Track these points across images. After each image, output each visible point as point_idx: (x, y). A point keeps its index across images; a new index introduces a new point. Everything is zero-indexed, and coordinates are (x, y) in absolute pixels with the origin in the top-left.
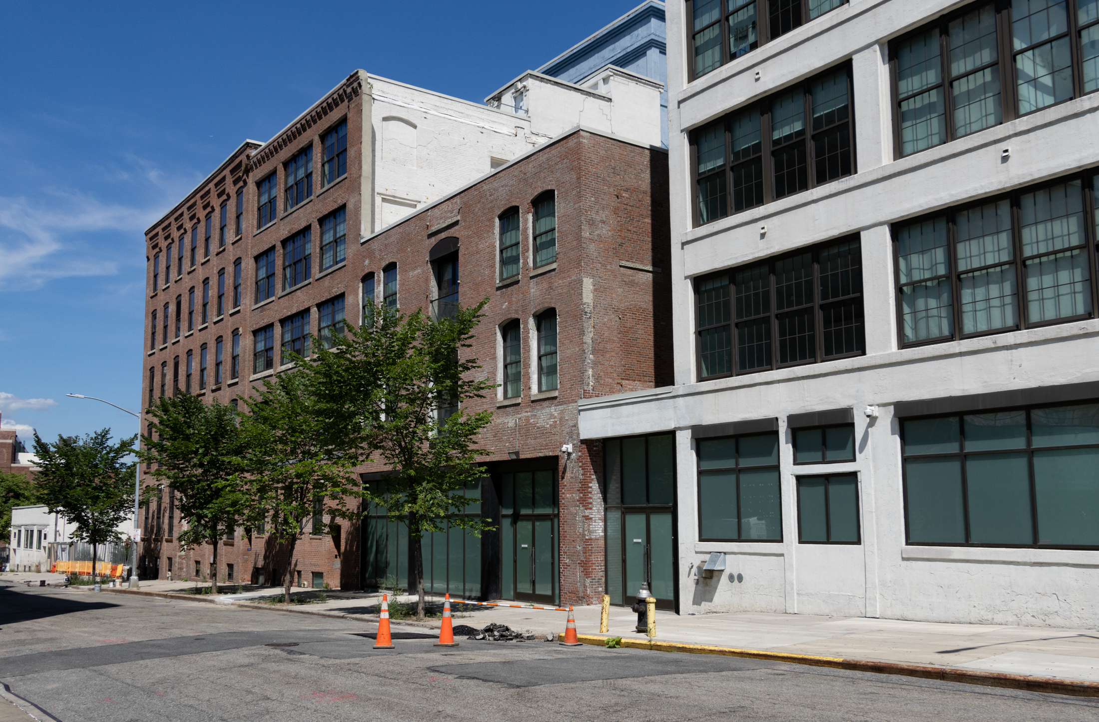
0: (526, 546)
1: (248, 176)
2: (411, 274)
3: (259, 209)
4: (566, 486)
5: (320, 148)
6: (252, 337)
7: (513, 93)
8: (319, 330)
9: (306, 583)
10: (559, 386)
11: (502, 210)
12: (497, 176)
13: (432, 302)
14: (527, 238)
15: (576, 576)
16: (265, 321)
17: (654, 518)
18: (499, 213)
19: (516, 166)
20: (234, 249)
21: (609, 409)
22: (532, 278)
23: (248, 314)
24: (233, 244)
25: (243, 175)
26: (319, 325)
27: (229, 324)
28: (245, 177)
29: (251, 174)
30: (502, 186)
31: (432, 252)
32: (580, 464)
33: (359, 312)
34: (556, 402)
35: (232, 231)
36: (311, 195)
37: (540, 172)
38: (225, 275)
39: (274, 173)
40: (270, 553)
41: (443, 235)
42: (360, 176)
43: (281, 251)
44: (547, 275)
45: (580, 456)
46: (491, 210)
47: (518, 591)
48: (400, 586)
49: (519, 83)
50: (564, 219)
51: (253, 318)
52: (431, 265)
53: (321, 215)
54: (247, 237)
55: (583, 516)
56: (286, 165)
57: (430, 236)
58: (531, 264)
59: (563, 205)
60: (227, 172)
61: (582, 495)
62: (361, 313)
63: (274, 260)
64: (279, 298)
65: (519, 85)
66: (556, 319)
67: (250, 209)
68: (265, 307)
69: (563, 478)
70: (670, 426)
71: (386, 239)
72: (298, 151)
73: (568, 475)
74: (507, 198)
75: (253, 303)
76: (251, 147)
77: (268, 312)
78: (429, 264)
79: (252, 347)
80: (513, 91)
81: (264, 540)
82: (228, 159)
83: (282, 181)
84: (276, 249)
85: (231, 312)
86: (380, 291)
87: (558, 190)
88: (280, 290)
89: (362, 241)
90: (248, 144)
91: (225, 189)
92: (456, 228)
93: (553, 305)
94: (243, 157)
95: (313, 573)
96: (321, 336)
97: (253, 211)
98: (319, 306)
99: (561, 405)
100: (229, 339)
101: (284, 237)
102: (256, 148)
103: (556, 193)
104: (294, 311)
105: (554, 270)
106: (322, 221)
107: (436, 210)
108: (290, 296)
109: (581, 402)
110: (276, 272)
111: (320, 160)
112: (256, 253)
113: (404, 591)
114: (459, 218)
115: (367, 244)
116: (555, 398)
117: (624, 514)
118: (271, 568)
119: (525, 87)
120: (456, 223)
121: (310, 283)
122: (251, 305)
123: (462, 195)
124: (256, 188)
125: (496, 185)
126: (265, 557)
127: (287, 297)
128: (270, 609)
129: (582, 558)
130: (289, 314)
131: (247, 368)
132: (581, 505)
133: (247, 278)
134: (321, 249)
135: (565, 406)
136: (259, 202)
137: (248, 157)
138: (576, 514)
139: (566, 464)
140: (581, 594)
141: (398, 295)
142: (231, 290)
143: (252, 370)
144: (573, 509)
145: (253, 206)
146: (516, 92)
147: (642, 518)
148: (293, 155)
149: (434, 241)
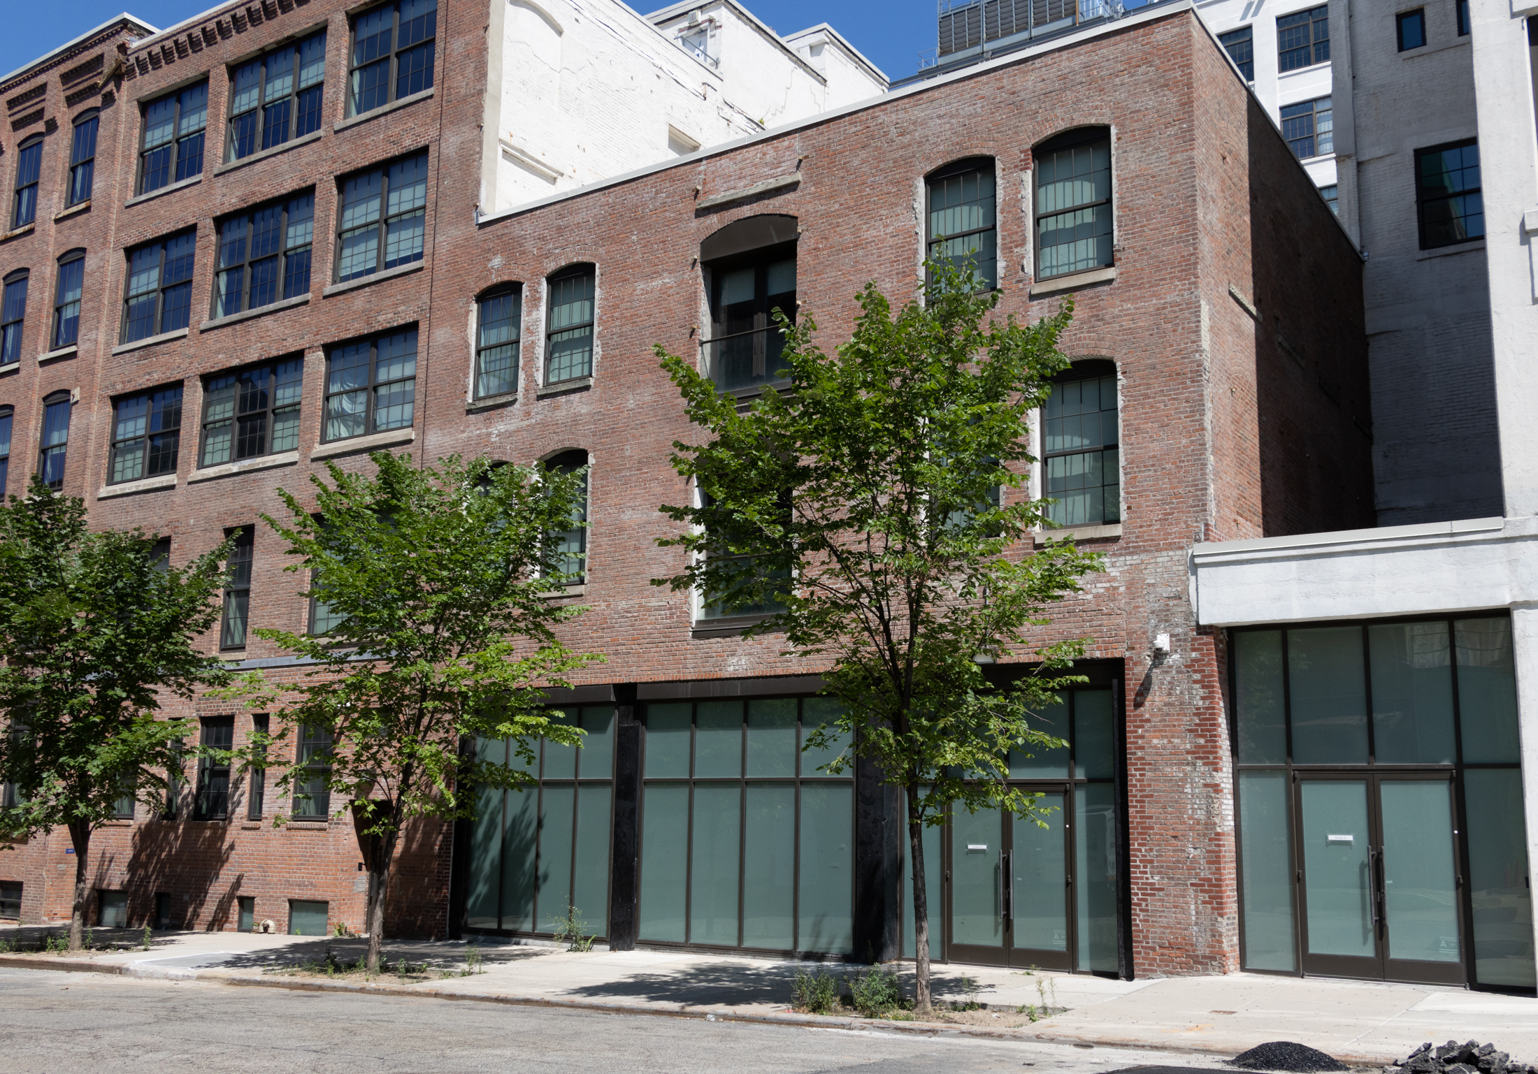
0: (984, 847)
1: (118, 87)
2: (641, 286)
3: (141, 155)
4: (1148, 721)
5: (347, 38)
6: (109, 409)
7: (681, 30)
8: (327, 398)
9: (271, 923)
10: (1123, 516)
11: (940, 162)
12: (925, 96)
13: (702, 344)
14: (1020, 220)
15: (1185, 911)
16: (156, 376)
17: (1391, 794)
18: (929, 169)
19: (984, 78)
20: (59, 232)
21: (1294, 564)
22: (1033, 297)
23: (100, 361)
24: (57, 221)
25: (105, 84)
26: (327, 387)
27: (37, 380)
28: (111, 86)
29: (125, 84)
30: (939, 117)
31: (706, 245)
32: (1197, 676)
33: (467, 360)
34: (1115, 547)
35: (56, 195)
36: (319, 127)
37: (1063, 90)
38: (30, 282)
39: (202, 82)
40: (150, 857)
41: (746, 211)
42: (481, 92)
43: (213, 238)
44: (1085, 292)
45: (1193, 660)
46: (907, 162)
47: (955, 941)
48: (582, 926)
49: (698, 13)
50: (1137, 182)
51: (116, 371)
52: (703, 270)
53: (347, 168)
54: (108, 208)
55: (1206, 785)
56: (235, 70)
57: (702, 213)
58: (1030, 269)
59: (1134, 155)
60: (52, 77)
61: (1202, 741)
62: (472, 365)
63: (192, 255)
64: (202, 332)
65: (700, 17)
66: (1115, 380)
67: (119, 152)
68: (158, 348)
69: (1138, 705)
70: (1501, 598)
71: (561, 216)
72: (278, 42)
73: (1156, 698)
74: (955, 139)
75: (116, 341)
76: (131, 30)
77: (162, 359)
78: (698, 268)
79: (108, 429)
80: (686, 24)
81: (131, 831)
82: (57, 51)
83: (224, 99)
84: (199, 233)
85: (42, 357)
86: (538, 320)
87: (1121, 126)
88: (206, 316)
89: (482, 220)
90: (125, 24)
91: (42, 110)
92: (790, 196)
93: (1104, 353)
94: (109, 49)
95: (291, 902)
96: (329, 412)
97: (127, 158)
98: (331, 350)
99: (1131, 554)
100: (34, 412)
101: (227, 209)
102: (141, 36)
103: (1113, 131)
104: (253, 356)
105: (1110, 282)
106: (344, 181)
107: (724, 161)
108: (238, 327)
109: (1199, 549)
110: (196, 278)
111: (345, 62)
112: (132, 239)
113: (598, 941)
114: (799, 176)
115: (498, 226)
116: (1115, 539)
117: (1294, 782)
118: (152, 888)
119: (711, 21)
120: (793, 187)
121: (306, 303)
122: (108, 344)
123: (809, 132)
124: (137, 112)
125: (918, 113)
126: (133, 866)
127: (230, 329)
128: (362, 990)
129: (1205, 874)
130: (235, 362)
131: (89, 472)
132: (1199, 763)
133: (103, 289)
134: (339, 235)
135: (1144, 556)
136: (142, 140)
137: (122, 48)
138: (1183, 780)
139: (1148, 677)
140: (1202, 950)
141: (596, 329)
142: (45, 314)
143: (104, 475)
144: (1174, 772)
145: (129, 147)
146: (690, 28)
147: (1355, 793)
148: (262, 49)
149: (714, 222)
